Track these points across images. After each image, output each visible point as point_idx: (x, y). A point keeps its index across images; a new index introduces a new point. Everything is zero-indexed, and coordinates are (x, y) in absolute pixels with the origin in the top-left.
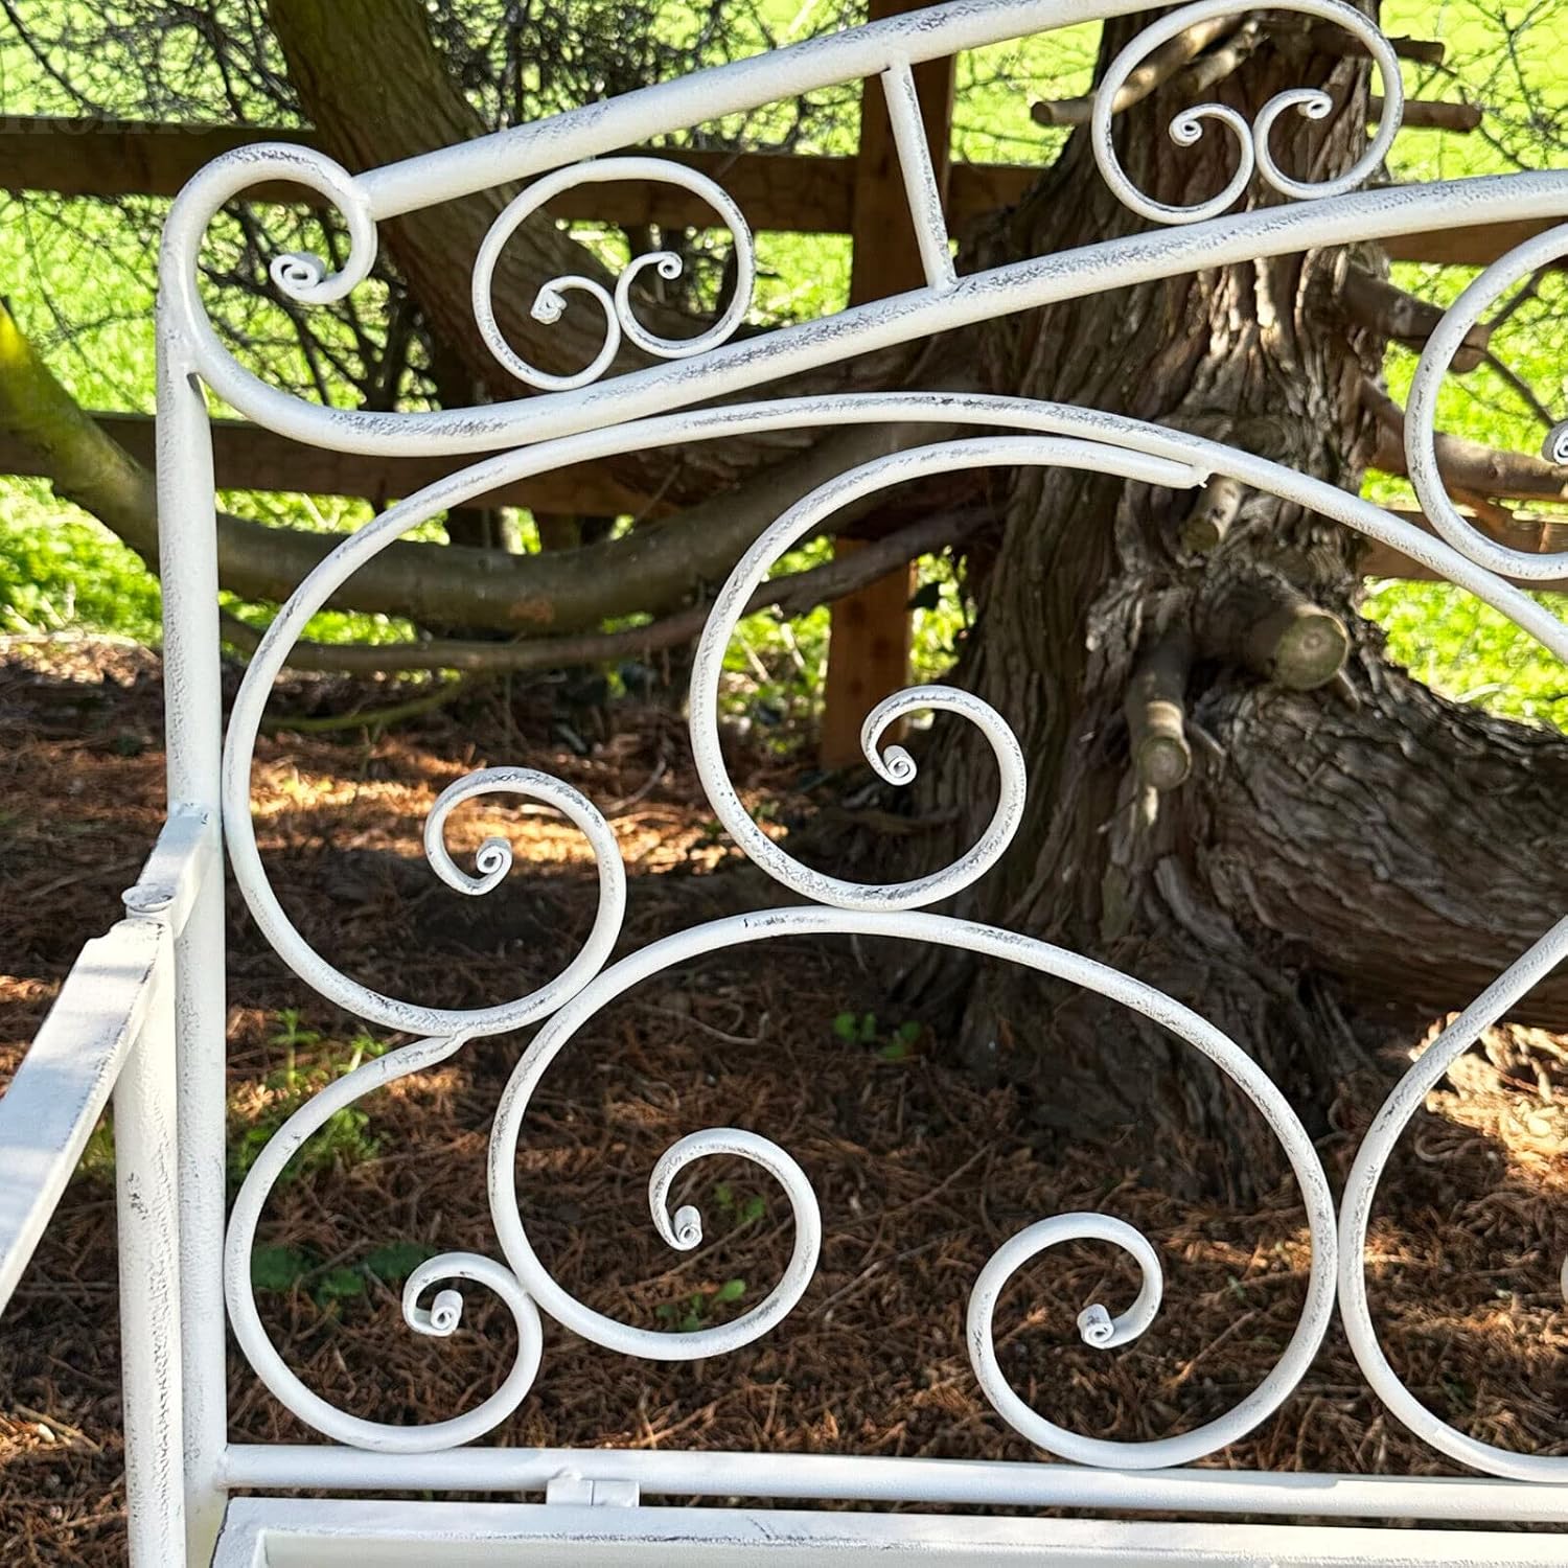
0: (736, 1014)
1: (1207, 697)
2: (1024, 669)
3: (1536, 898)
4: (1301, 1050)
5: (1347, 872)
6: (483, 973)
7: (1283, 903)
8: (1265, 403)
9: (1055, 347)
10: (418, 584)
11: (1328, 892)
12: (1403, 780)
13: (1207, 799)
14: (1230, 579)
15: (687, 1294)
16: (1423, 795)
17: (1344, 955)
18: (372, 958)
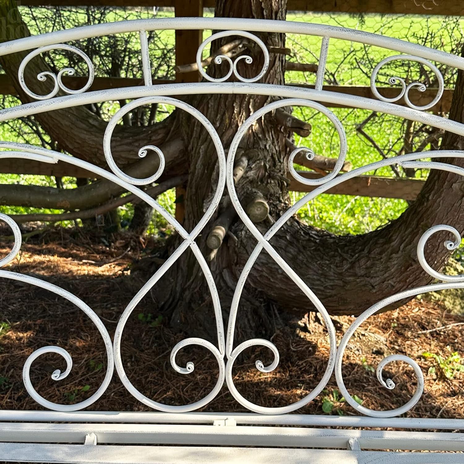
0: (114, 314)
1: (236, 224)
2: (193, 219)
3: (318, 277)
4: (262, 321)
5: (271, 271)
6: (49, 305)
7: (257, 281)
8: (254, 145)
9: (198, 131)
10: (29, 198)
11: (267, 277)
12: (286, 246)
13: (235, 252)
14: (244, 193)
15: (74, 389)
16: (292, 250)
17: (273, 294)
18: (19, 302)
